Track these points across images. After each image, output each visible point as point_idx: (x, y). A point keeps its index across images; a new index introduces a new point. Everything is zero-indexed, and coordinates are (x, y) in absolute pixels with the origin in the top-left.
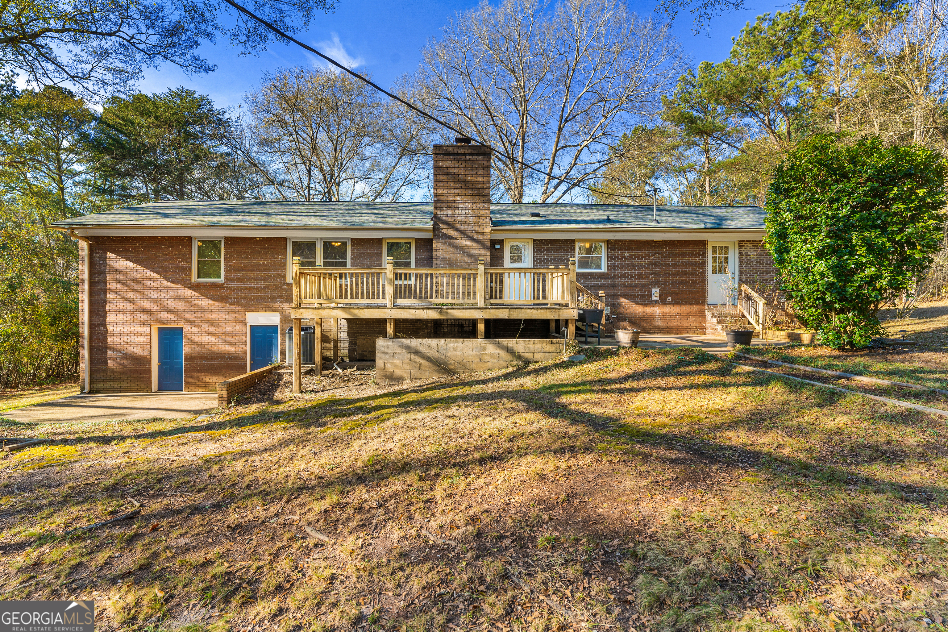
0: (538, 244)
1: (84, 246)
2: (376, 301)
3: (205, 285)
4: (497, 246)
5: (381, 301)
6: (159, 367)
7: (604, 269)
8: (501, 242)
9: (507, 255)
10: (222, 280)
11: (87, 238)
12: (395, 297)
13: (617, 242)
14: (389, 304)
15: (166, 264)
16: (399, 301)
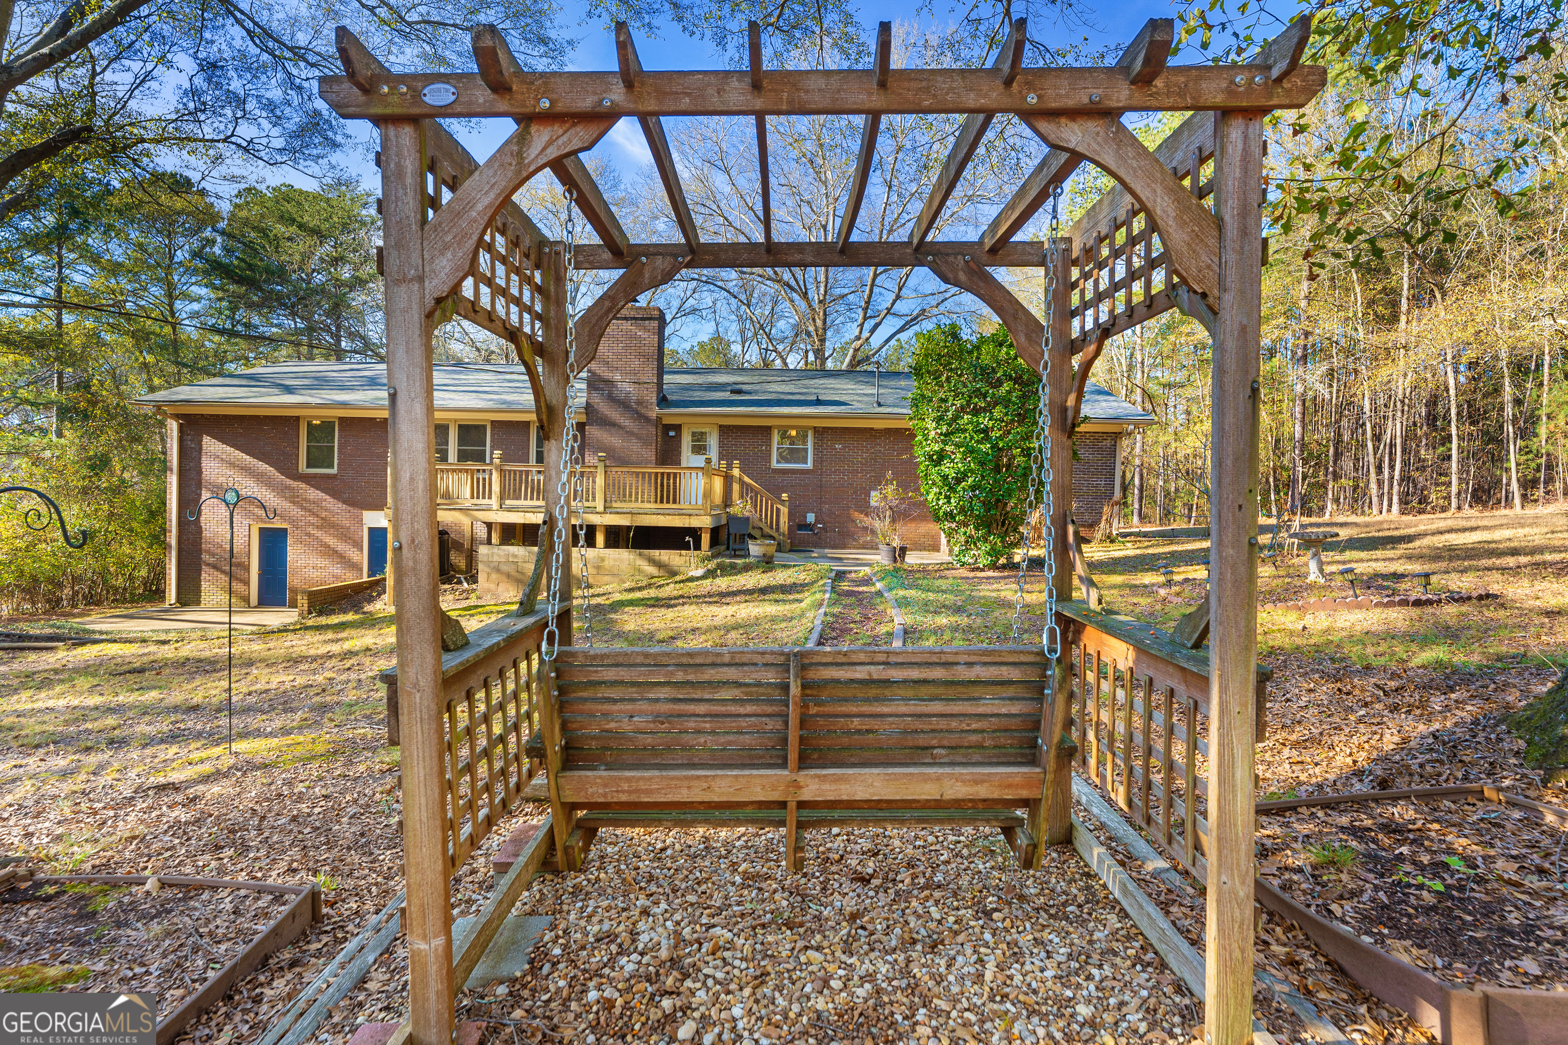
0: (726, 431)
1: (173, 426)
2: (481, 501)
3: (315, 476)
4: (672, 433)
5: (486, 501)
6: (261, 567)
7: (810, 465)
8: (678, 428)
9: (686, 441)
10: (334, 471)
11: (177, 417)
12: (502, 498)
13: (826, 429)
14: (495, 506)
15: (268, 449)
16: (508, 502)
